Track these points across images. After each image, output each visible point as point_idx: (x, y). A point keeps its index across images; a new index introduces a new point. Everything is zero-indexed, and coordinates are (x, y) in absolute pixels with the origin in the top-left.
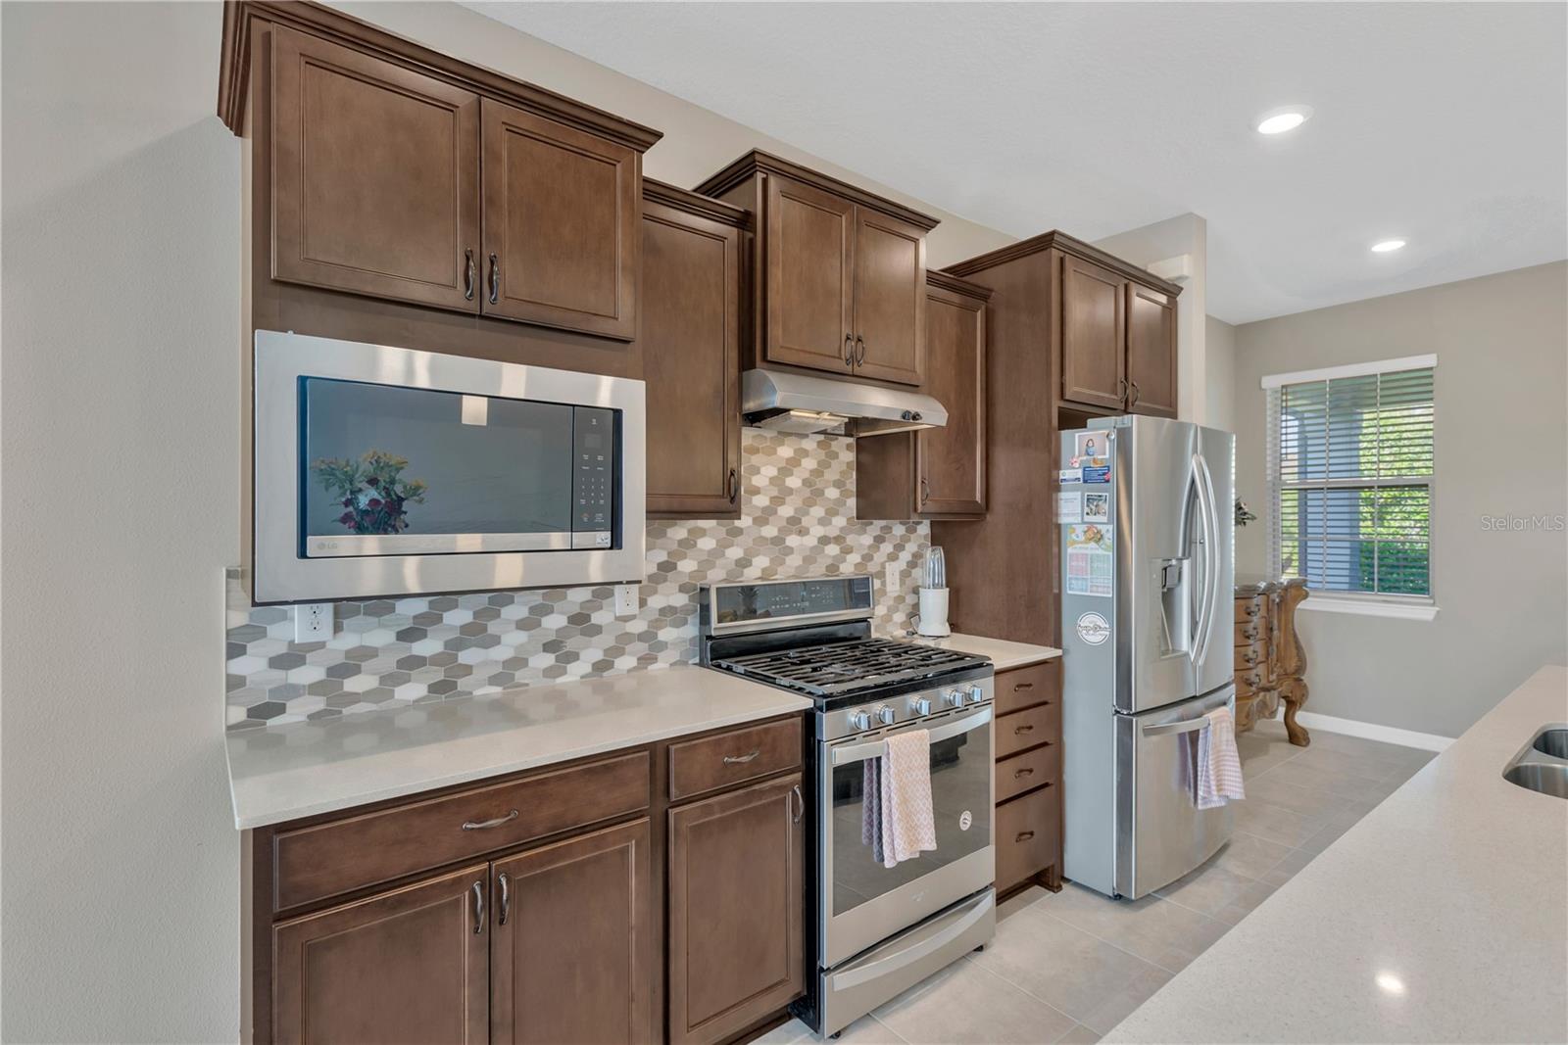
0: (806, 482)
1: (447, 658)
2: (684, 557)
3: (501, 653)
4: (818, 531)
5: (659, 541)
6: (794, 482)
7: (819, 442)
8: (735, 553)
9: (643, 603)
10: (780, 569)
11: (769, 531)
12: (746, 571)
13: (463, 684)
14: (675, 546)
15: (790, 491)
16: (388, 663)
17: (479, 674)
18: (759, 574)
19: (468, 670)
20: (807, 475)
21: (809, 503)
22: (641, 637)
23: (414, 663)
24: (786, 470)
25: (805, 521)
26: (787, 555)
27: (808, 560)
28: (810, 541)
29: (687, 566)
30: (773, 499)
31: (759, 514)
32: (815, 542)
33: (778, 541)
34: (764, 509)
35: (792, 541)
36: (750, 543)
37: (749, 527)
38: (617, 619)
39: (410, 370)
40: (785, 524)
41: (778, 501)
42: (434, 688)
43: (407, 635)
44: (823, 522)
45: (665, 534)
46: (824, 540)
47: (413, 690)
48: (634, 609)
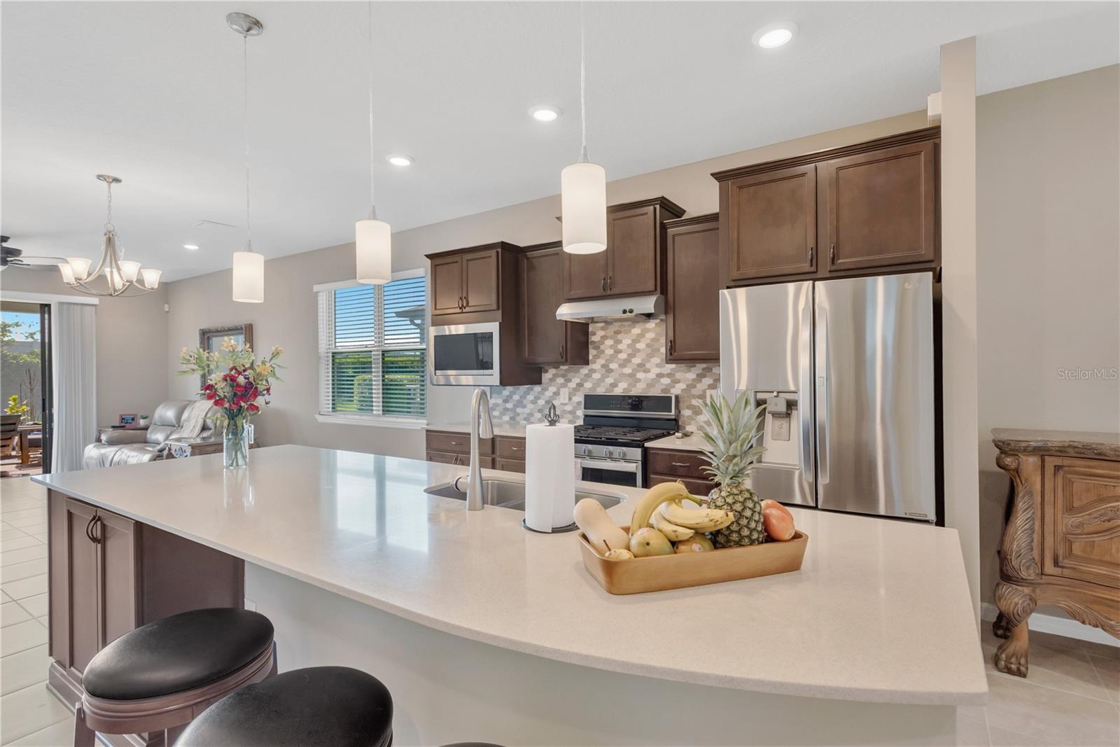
0: (648, 345)
1: (513, 410)
2: (587, 381)
3: (527, 411)
4: (656, 371)
5: (577, 375)
6: (640, 346)
7: (656, 324)
8: (609, 380)
9: (570, 399)
10: (633, 389)
11: (628, 370)
12: (615, 389)
13: (517, 418)
14: (583, 377)
15: (639, 351)
16: (501, 408)
17: (522, 416)
18: (622, 391)
19: (518, 414)
20: (649, 341)
21: (650, 356)
22: (570, 412)
23: (507, 409)
24: (636, 341)
25: (648, 365)
26: (637, 382)
27: (650, 385)
28: (652, 375)
29: (588, 385)
30: (629, 355)
31: (622, 362)
32: (654, 376)
33: (632, 375)
34: (624, 360)
35: (640, 375)
36: (617, 376)
37: (616, 369)
38: (562, 404)
39: (450, 330)
40: (635, 367)
41: (631, 356)
42: (511, 418)
43: (506, 401)
44: (658, 366)
45: (579, 372)
46: (660, 376)
47: (506, 418)
48: (567, 401)
